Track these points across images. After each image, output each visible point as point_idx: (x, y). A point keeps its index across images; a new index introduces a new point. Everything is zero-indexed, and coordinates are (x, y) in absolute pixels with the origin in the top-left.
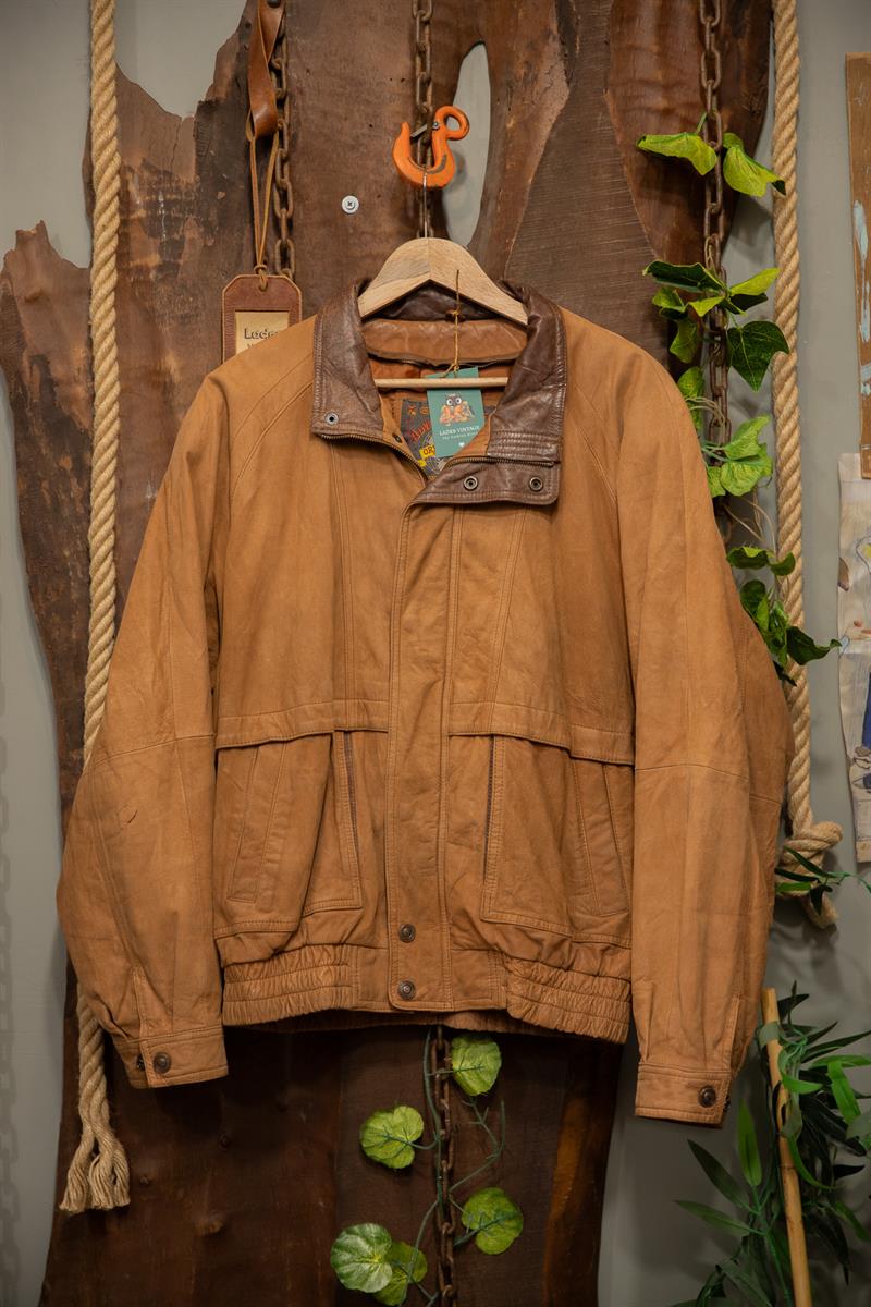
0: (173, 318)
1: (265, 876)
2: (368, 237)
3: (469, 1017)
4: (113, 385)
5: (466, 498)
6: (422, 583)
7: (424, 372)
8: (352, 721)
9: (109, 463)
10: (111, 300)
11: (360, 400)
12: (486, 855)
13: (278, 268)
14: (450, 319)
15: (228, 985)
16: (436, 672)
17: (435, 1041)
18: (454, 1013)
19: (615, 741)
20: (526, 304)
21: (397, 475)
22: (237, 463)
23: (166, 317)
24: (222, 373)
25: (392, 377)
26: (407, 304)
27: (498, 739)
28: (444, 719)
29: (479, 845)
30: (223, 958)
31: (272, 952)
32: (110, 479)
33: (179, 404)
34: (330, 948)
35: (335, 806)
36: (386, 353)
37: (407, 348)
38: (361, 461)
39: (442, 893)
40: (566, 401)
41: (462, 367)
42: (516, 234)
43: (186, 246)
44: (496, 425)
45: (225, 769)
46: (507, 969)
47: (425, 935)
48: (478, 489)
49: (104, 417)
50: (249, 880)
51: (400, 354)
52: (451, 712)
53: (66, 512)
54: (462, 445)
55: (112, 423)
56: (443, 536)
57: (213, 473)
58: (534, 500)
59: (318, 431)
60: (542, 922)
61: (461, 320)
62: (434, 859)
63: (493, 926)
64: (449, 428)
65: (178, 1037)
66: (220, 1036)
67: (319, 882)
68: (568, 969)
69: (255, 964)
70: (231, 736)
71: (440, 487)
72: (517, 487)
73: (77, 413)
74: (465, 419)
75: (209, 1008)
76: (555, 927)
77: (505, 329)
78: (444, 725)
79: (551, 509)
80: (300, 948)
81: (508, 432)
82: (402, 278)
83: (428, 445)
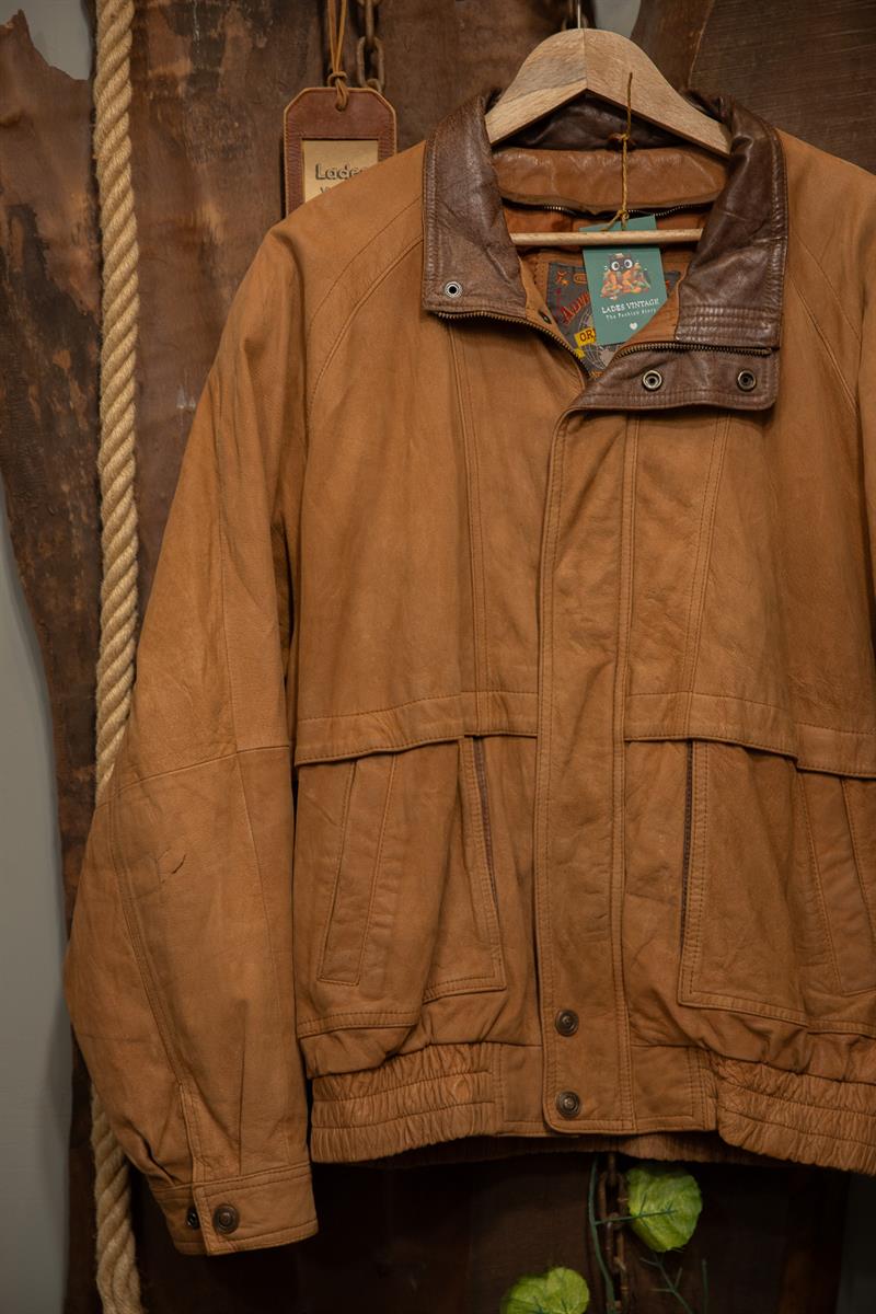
0: (212, 151)
1: (371, 947)
2: (487, 35)
3: (659, 1141)
4: (129, 247)
5: (645, 402)
6: (584, 524)
7: (577, 223)
8: (486, 722)
9: (125, 358)
10: (124, 124)
11: (493, 262)
12: (684, 910)
13: (361, 78)
14: (615, 146)
15: (318, 1105)
16: (605, 650)
17: (605, 1174)
18: (636, 1136)
19: (859, 744)
20: (727, 124)
21: (544, 369)
22: (317, 354)
23: (202, 150)
24: (293, 225)
25: (533, 230)
26: (552, 126)
27: (699, 745)
28: (617, 715)
29: (674, 897)
30: (311, 1064)
31: (384, 1056)
32: (128, 380)
33: (223, 275)
34: (465, 1049)
35: (463, 844)
36: (523, 197)
37: (554, 190)
38: (495, 352)
39: (618, 964)
40: (785, 261)
41: (633, 215)
42: (705, 24)
43: (228, 48)
44: (687, 297)
45: (308, 793)
46: (716, 1074)
47: (594, 1024)
48: (663, 389)
49: (117, 292)
50: (348, 952)
51: (544, 197)
52: (628, 708)
53: (63, 429)
54: (634, 326)
55: (129, 301)
56: (612, 457)
57: (281, 369)
58: (743, 403)
59: (434, 307)
60: (768, 1007)
61: (631, 149)
62: (607, 917)
63: (695, 1011)
64: (614, 303)
65: (250, 1182)
66: (307, 1178)
67: (447, 953)
68: (802, 1073)
69: (361, 1075)
70: (318, 745)
71: (612, 386)
72: (720, 383)
73: (76, 286)
74: (638, 290)
75: (291, 1138)
76: (786, 1014)
77: (693, 162)
78: (617, 728)
79: (764, 418)
80: (422, 1050)
81: (704, 306)
82: (547, 88)
83: (586, 327)
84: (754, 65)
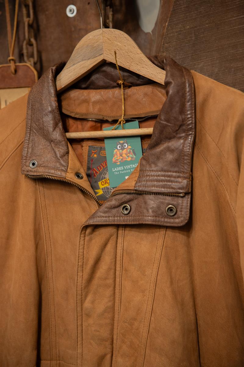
2: (83, 32)
5: (123, 220)
6: (95, 282)
7: (104, 125)
11: (53, 149)
16: (107, 347)
25: (83, 130)
26: (93, 77)
36: (78, 114)
37: (91, 110)
41: (127, 121)
44: (144, 166)
48: (131, 213)
51: (86, 114)
58: (169, 223)
59: (25, 173)
64: (119, 166)
71: (106, 212)
72: (157, 213)
74: (129, 159)
77: (158, 91)
81: (150, 171)
82: (85, 60)
83: (105, 178)
84: (193, 38)
